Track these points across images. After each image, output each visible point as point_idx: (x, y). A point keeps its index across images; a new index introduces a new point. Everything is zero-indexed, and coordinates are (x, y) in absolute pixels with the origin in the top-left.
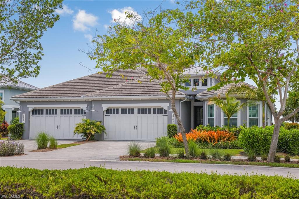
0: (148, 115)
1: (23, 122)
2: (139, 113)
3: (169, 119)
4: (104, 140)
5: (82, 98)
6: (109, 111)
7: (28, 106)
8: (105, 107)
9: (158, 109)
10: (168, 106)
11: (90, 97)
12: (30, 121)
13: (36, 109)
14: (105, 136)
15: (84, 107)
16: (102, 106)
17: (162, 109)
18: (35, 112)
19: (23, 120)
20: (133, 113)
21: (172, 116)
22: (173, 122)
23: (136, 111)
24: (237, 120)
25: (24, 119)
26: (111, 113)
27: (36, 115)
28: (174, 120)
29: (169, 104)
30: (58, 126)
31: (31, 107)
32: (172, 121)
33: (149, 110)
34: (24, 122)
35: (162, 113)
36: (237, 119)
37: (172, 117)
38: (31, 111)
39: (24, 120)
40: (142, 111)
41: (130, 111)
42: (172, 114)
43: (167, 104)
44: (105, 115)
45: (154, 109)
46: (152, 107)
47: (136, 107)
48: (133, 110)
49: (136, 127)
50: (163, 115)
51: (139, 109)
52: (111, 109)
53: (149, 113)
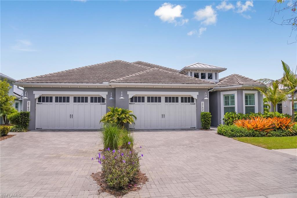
0: (175, 103)
1: (27, 111)
2: (166, 101)
3: (198, 108)
5: (106, 84)
6: (134, 99)
7: (34, 92)
8: (131, 94)
9: (186, 98)
10: (197, 95)
11: (116, 83)
12: (35, 109)
13: (43, 96)
15: (104, 94)
17: (189, 98)
18: (42, 99)
19: (28, 109)
20: (160, 101)
21: (202, 105)
22: (203, 110)
23: (163, 99)
25: (30, 107)
26: (136, 101)
27: (43, 103)
29: (198, 92)
30: (71, 115)
31: (37, 94)
32: (202, 109)
33: (177, 98)
34: (29, 111)
35: (189, 102)
36: (254, 107)
37: (202, 106)
38: (37, 98)
39: (30, 109)
40: (169, 100)
41: (157, 99)
42: (202, 102)
43: (197, 93)
44: (130, 104)
45: (181, 97)
46: (180, 95)
47: (163, 95)
48: (160, 98)
49: (163, 116)
50: (190, 104)
51: (166, 98)
52: (136, 97)
53: (177, 101)
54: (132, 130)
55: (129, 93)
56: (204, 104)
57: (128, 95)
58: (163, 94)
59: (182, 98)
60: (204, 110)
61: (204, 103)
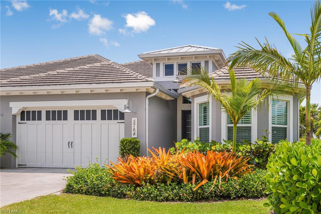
0: (91, 122)
2: (76, 118)
8: (16, 107)
9: (110, 111)
14: (18, 161)
16: (10, 106)
17: (116, 111)
20: (65, 118)
21: (133, 123)
22: (134, 134)
23: (71, 115)
26: (28, 119)
28: (136, 131)
32: (133, 132)
33: (94, 112)
35: (116, 118)
37: (133, 125)
40: (80, 115)
41: (61, 115)
42: (133, 119)
44: (19, 123)
46: (99, 107)
47: (71, 108)
48: (65, 112)
49: (70, 144)
50: (118, 123)
51: (76, 112)
52: (28, 112)
53: (94, 118)
54: (23, 167)
55: (12, 104)
56: (136, 123)
57: (12, 108)
58: (71, 105)
59: (103, 112)
60: (136, 133)
61: (136, 121)
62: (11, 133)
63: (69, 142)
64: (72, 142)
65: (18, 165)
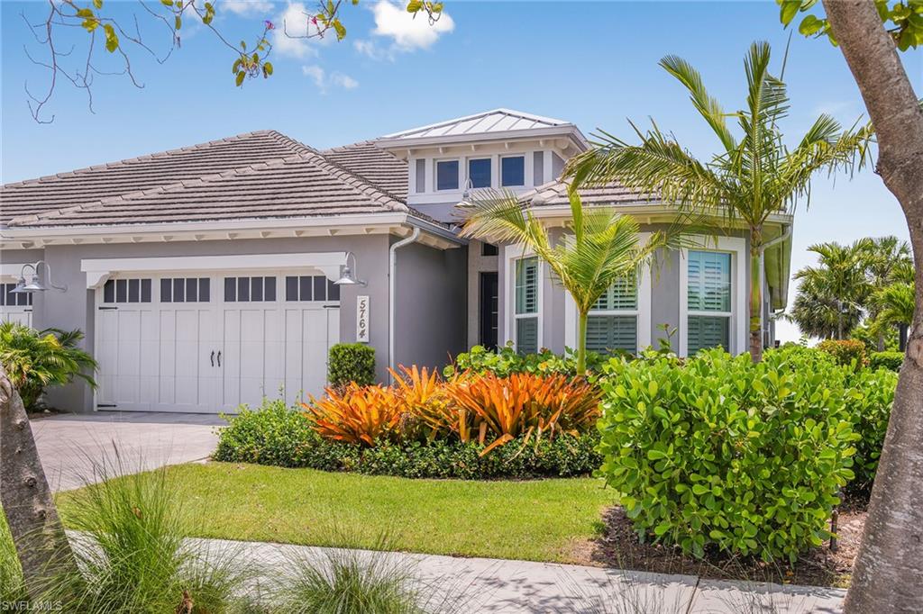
0: (263, 305)
2: (229, 297)
3: (347, 324)
4: (95, 409)
6: (116, 290)
8: (95, 271)
9: (306, 280)
14: (98, 397)
16: (82, 270)
17: (320, 280)
20: (205, 297)
21: (359, 309)
22: (362, 334)
23: (217, 289)
24: (635, 323)
26: (121, 299)
28: (367, 328)
29: (345, 254)
32: (359, 330)
33: (271, 281)
35: (320, 297)
36: (635, 317)
37: (359, 314)
40: (240, 289)
41: (193, 290)
42: (360, 299)
43: (341, 258)
44: (100, 308)
45: (288, 279)
46: (281, 270)
47: (217, 272)
48: (205, 282)
49: (216, 358)
50: (325, 307)
51: (229, 282)
52: (121, 283)
53: (271, 296)
54: (108, 411)
55: (86, 265)
56: (367, 308)
57: (85, 272)
58: (216, 267)
59: (291, 281)
60: (367, 332)
61: (367, 303)
62: (83, 330)
63: (213, 353)
64: (219, 353)
65: (99, 406)
